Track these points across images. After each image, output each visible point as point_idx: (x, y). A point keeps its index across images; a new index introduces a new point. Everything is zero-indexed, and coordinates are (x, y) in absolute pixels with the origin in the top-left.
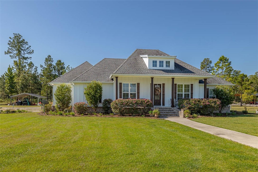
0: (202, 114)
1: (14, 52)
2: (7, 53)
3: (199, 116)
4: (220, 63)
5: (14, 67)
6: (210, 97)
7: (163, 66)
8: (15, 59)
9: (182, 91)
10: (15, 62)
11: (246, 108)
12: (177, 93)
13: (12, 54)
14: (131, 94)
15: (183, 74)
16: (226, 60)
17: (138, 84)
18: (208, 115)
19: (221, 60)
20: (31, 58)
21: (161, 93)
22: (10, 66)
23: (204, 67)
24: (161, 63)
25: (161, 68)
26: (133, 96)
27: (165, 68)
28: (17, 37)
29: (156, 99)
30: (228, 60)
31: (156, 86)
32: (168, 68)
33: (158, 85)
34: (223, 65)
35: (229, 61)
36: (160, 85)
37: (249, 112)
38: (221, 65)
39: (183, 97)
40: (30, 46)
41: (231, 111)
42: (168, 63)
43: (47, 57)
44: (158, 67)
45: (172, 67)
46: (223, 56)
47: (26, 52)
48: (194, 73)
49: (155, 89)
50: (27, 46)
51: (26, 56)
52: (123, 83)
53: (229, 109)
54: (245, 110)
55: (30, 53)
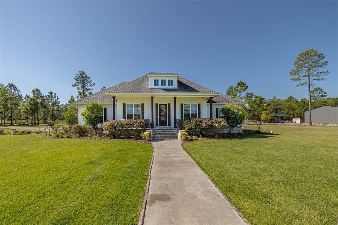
0: (204, 136)
1: (80, 85)
2: (74, 86)
3: (199, 139)
4: (238, 87)
5: (78, 96)
6: (221, 117)
7: (158, 85)
8: (79, 91)
9: (189, 111)
10: (79, 92)
11: (259, 128)
12: (184, 113)
13: (78, 87)
14: (135, 115)
15: (185, 92)
16: (243, 84)
17: (143, 105)
18: (212, 137)
19: (239, 84)
20: (93, 89)
21: (166, 113)
22: (72, 95)
23: (229, 94)
24: (163, 82)
25: (163, 87)
26: (138, 116)
27: (167, 87)
28: (82, 74)
29: (162, 119)
30: (245, 84)
31: (161, 106)
32: (170, 87)
33: (164, 105)
34: (240, 89)
35: (246, 86)
36: (166, 105)
37: (262, 131)
38: (239, 89)
39: (191, 116)
40: (92, 80)
41: (243, 131)
42: (171, 82)
43: (102, 88)
44: (160, 86)
45: (175, 85)
46: (241, 81)
47: (89, 85)
48: (198, 91)
49: (160, 109)
50: (90, 80)
51: (88, 88)
52: (127, 103)
53: (241, 128)
54: (258, 130)
55: (92, 85)
